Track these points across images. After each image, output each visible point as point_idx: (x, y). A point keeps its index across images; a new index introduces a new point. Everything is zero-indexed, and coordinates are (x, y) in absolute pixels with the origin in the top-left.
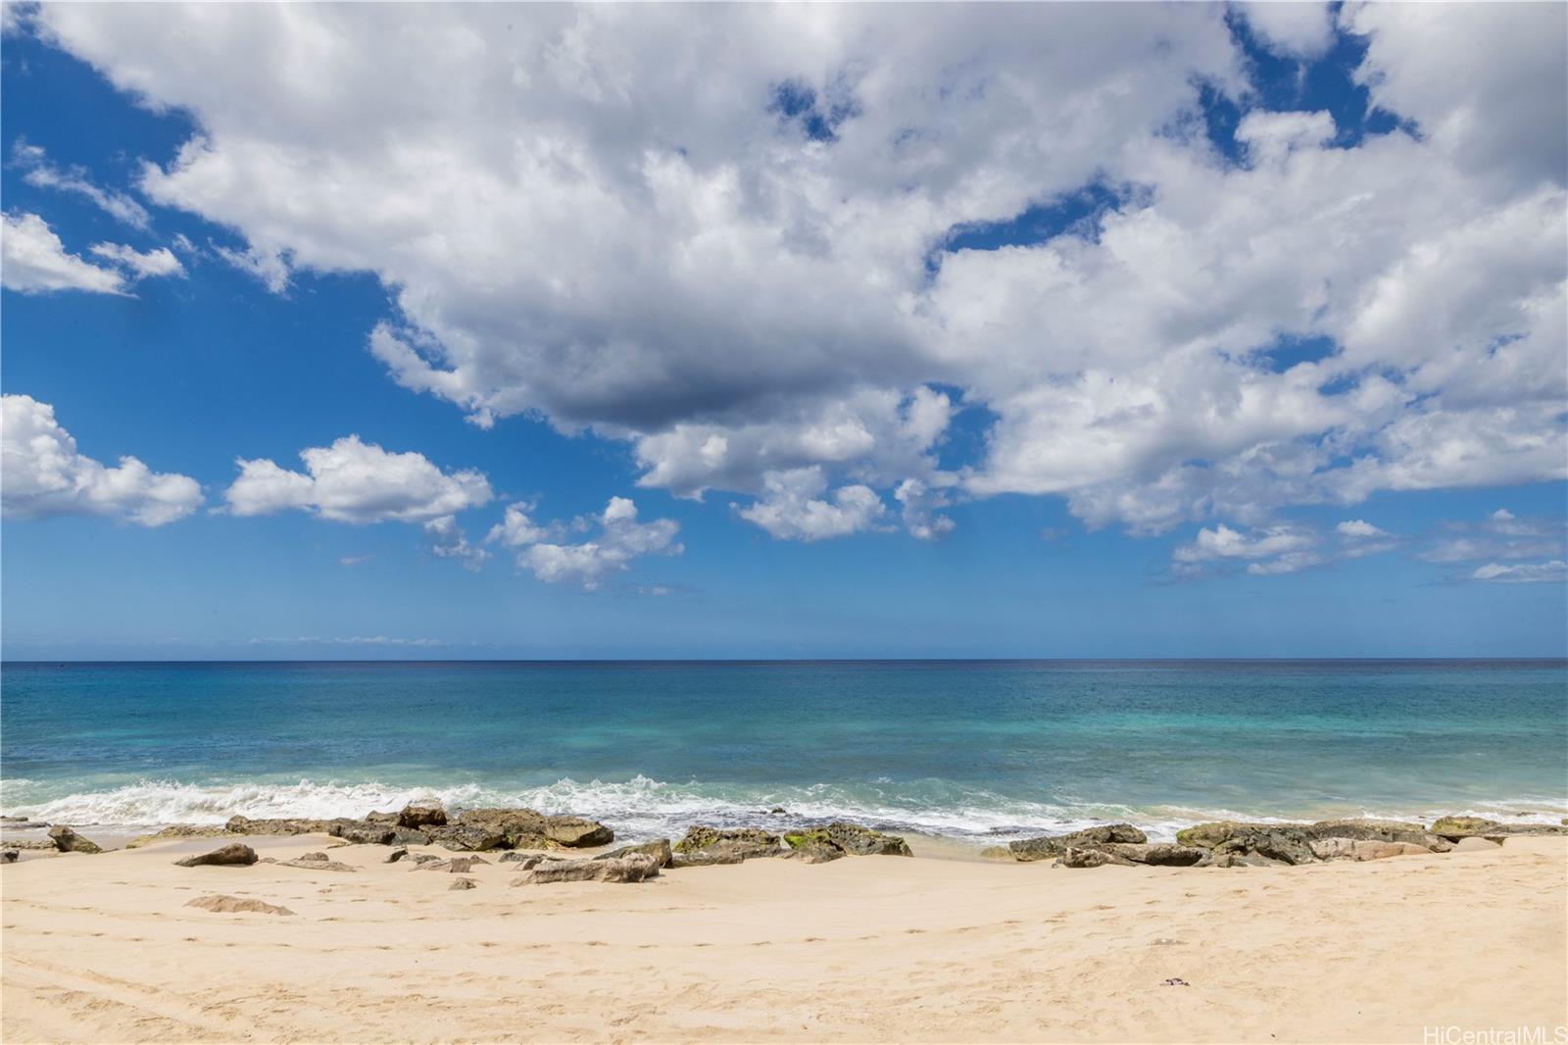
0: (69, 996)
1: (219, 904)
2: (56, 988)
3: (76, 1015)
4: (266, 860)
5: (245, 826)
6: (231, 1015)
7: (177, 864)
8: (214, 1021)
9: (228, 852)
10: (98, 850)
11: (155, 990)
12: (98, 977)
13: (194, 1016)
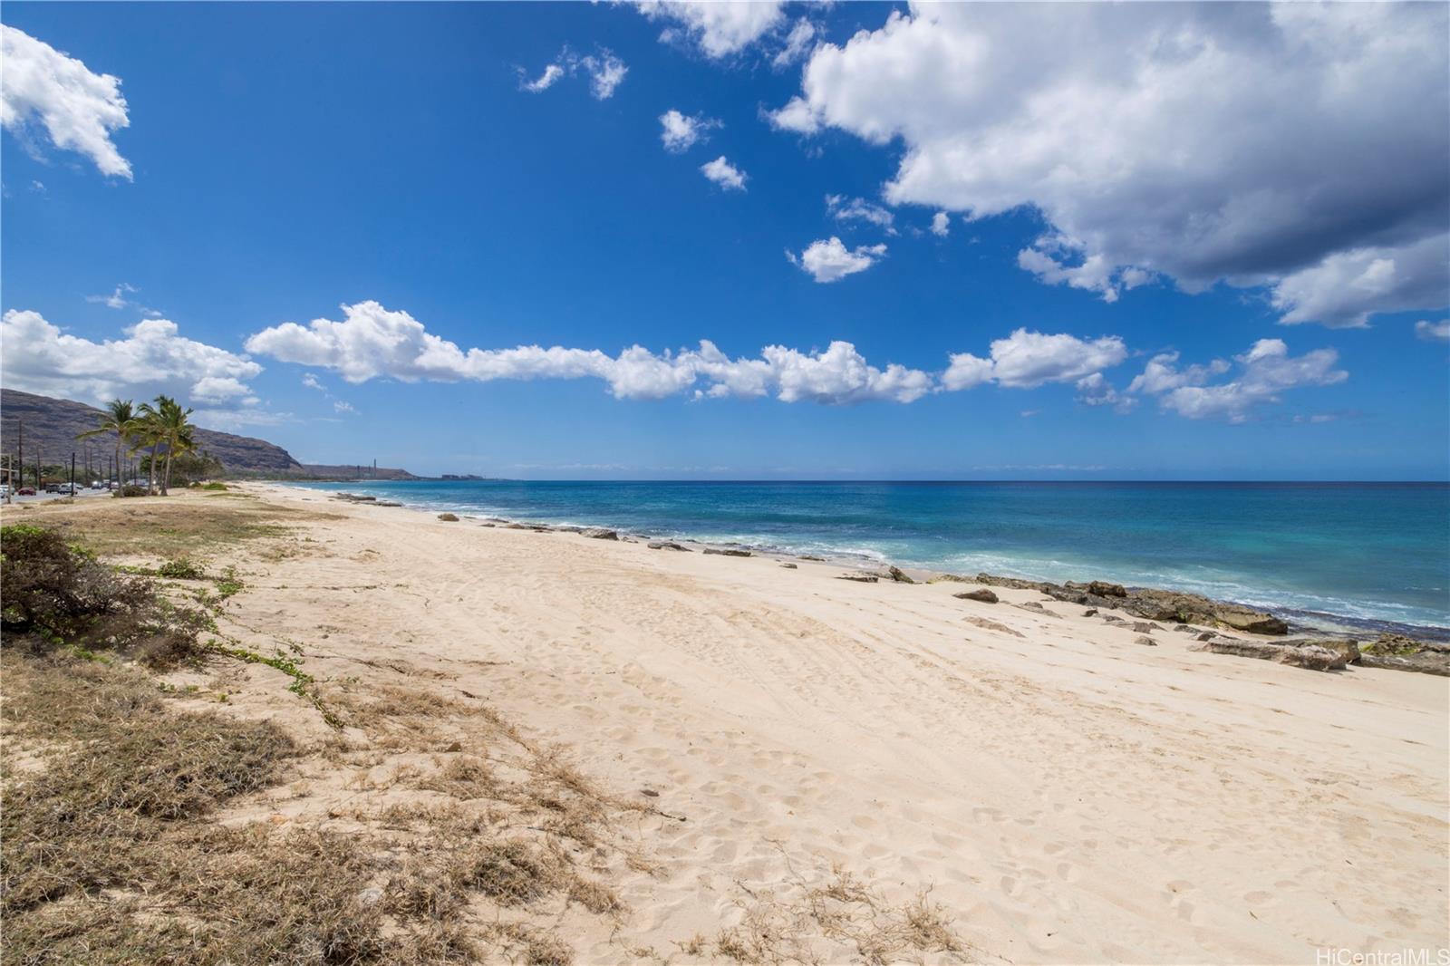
0: (912, 656)
1: (981, 623)
2: (906, 650)
3: (917, 666)
4: (1003, 602)
5: (988, 580)
6: (997, 688)
7: (954, 596)
8: (987, 688)
9: (981, 593)
10: (912, 582)
11: (954, 664)
12: (924, 649)
13: (975, 682)
